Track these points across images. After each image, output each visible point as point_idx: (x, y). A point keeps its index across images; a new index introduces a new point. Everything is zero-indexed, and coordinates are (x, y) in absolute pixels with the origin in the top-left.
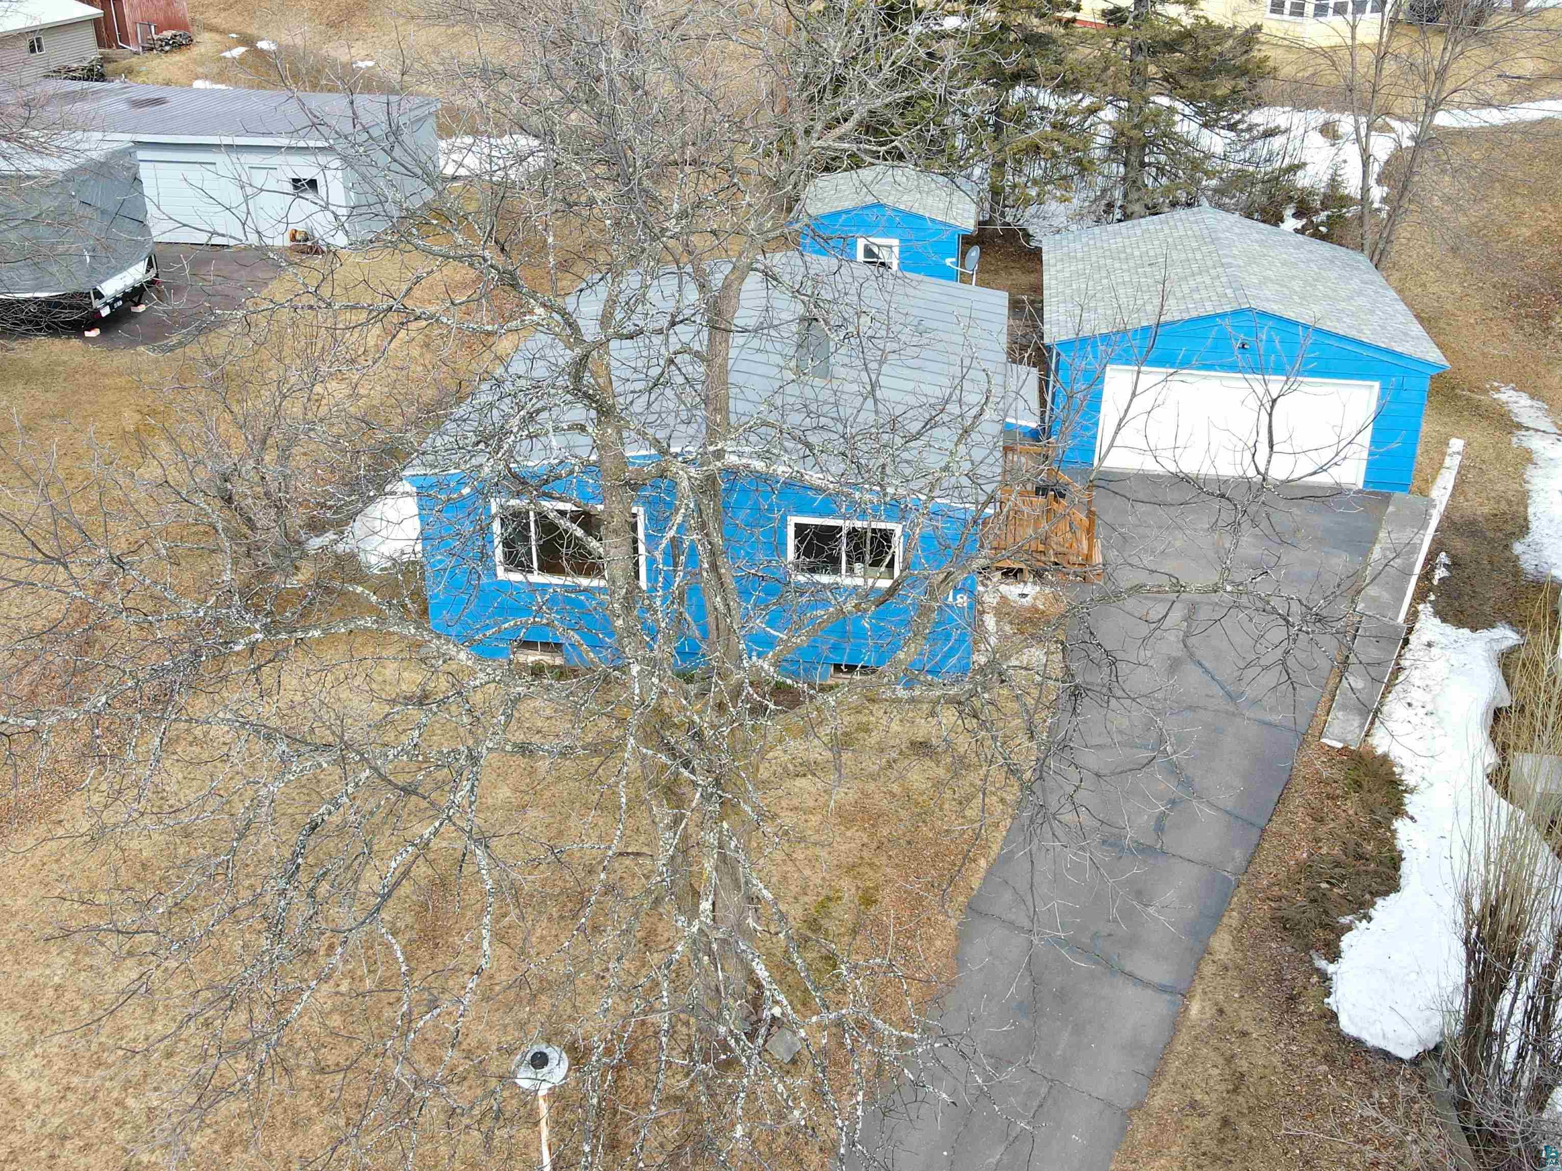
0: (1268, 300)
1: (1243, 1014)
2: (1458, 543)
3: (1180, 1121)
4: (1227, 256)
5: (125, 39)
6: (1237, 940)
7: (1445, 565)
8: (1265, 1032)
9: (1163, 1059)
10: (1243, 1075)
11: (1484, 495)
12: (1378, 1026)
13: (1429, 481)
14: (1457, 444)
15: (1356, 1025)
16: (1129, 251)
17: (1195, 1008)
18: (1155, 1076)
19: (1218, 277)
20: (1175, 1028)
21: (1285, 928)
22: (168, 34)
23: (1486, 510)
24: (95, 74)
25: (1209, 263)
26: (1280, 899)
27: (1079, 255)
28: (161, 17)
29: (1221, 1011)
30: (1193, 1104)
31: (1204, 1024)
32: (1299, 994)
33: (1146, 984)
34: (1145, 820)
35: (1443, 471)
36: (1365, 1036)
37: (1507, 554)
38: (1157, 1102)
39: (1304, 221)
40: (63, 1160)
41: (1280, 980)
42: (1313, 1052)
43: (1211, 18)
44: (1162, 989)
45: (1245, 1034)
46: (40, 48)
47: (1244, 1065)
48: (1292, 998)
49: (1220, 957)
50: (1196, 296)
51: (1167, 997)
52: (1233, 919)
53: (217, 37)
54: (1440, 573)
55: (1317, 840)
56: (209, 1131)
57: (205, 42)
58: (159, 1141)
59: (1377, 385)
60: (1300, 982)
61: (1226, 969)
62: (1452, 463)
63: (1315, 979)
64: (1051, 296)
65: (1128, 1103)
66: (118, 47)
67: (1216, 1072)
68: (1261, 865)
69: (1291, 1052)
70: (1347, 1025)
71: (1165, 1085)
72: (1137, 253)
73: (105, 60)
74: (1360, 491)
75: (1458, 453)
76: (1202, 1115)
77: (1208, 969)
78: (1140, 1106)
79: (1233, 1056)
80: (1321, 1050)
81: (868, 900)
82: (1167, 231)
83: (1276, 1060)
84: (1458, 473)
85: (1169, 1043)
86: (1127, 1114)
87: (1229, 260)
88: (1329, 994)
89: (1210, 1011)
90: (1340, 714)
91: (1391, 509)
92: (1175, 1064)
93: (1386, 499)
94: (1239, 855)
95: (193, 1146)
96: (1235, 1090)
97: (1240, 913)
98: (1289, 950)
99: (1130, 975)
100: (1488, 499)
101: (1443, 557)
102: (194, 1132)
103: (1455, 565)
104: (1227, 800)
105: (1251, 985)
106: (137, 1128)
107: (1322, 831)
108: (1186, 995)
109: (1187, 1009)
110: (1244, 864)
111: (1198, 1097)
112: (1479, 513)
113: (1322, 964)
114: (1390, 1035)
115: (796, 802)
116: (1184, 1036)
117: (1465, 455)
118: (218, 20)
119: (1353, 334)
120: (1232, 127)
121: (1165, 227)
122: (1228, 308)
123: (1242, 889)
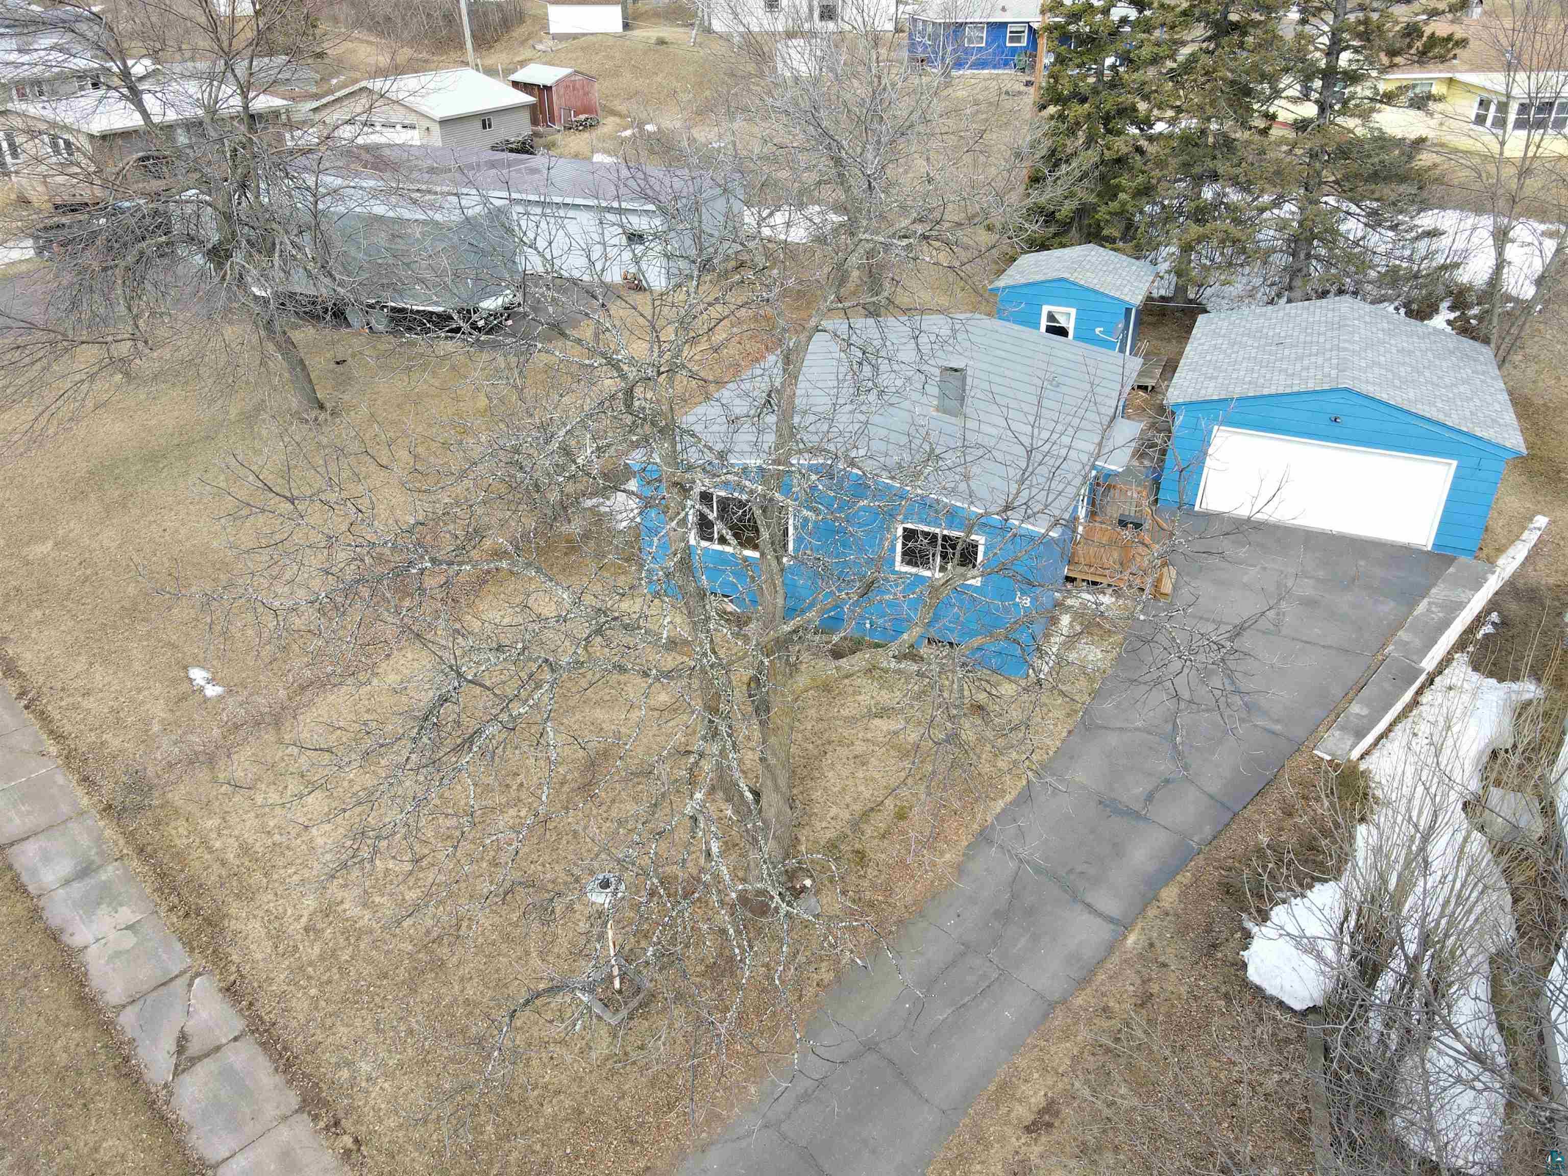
0: (1367, 382)
1: (1169, 950)
2: (1513, 607)
3: (1091, 1018)
4: (1345, 341)
5: (552, 120)
6: (1183, 895)
7: (1493, 623)
8: (1181, 967)
9: (1093, 972)
10: (1152, 995)
11: (1554, 568)
12: (1278, 980)
13: (1501, 550)
14: (1541, 521)
15: (1260, 976)
16: (1265, 331)
17: (1131, 939)
18: (1083, 982)
19: (1331, 359)
20: (1111, 948)
21: (1228, 892)
22: (582, 117)
23: (1551, 581)
24: (525, 148)
25: (1328, 346)
26: (1230, 869)
27: (1223, 331)
28: (579, 104)
29: (1152, 945)
30: (1105, 1009)
31: (1135, 952)
32: (1221, 944)
33: (1100, 915)
34: (1139, 791)
35: (1517, 542)
36: (1265, 985)
37: (1558, 620)
38: (1079, 1001)
39: (1458, 314)
40: (329, 891)
41: (1209, 931)
42: (1217, 990)
43: (1385, 129)
44: (1110, 920)
45: (1164, 965)
46: (490, 127)
47: (1155, 988)
48: (1214, 946)
49: (1166, 905)
50: (1304, 374)
51: (1112, 926)
52: (1186, 877)
53: (617, 120)
54: (1488, 629)
55: (1281, 829)
56: (418, 890)
57: (609, 124)
58: (388, 891)
59: (1455, 463)
60: (1223, 936)
61: (1167, 914)
62: (1531, 537)
63: (1238, 935)
64: (1185, 365)
65: (1056, 996)
66: (548, 126)
67: (1132, 988)
68: (1224, 841)
69: (1198, 986)
70: (1253, 975)
71: (1088, 990)
72: (1271, 334)
73: (536, 134)
74: (1428, 552)
75: (1539, 529)
76: (1110, 1018)
77: (1152, 912)
78: (1064, 1001)
79: (1149, 980)
80: (1223, 989)
81: (901, 815)
82: (1305, 316)
83: (1183, 990)
84: (1535, 545)
85: (1101, 962)
86: (1052, 1006)
87: (1347, 345)
88: (1246, 948)
89: (1144, 942)
90: (1337, 733)
91: (1451, 570)
92: (1101, 977)
93: (1451, 560)
94: (1208, 831)
95: (407, 898)
96: (1142, 1005)
97: (1194, 875)
98: (1225, 909)
99: (1089, 906)
100: (1556, 572)
101: (1494, 617)
102: (410, 889)
103: (1504, 623)
104: (1214, 787)
105: (1183, 930)
106: (377, 879)
107: (1288, 823)
108: (1127, 927)
109: (1125, 938)
110: (1210, 837)
111: (1111, 1004)
112: (1543, 582)
113: (1249, 925)
114: (1287, 987)
115: (869, 736)
116: (1116, 958)
117: (1547, 531)
118: (622, 108)
119: (1441, 417)
120: (1394, 228)
121: (1305, 312)
122: (1326, 387)
123: (1201, 856)
